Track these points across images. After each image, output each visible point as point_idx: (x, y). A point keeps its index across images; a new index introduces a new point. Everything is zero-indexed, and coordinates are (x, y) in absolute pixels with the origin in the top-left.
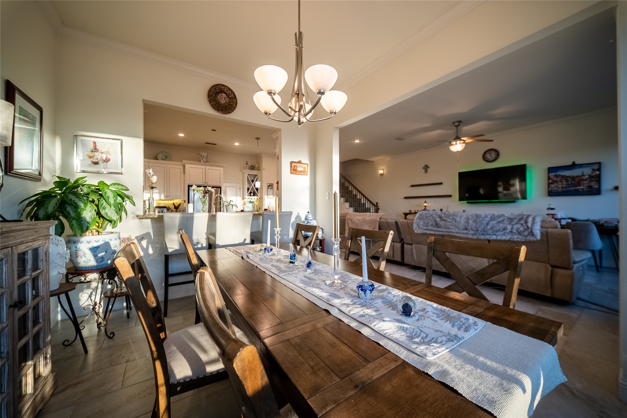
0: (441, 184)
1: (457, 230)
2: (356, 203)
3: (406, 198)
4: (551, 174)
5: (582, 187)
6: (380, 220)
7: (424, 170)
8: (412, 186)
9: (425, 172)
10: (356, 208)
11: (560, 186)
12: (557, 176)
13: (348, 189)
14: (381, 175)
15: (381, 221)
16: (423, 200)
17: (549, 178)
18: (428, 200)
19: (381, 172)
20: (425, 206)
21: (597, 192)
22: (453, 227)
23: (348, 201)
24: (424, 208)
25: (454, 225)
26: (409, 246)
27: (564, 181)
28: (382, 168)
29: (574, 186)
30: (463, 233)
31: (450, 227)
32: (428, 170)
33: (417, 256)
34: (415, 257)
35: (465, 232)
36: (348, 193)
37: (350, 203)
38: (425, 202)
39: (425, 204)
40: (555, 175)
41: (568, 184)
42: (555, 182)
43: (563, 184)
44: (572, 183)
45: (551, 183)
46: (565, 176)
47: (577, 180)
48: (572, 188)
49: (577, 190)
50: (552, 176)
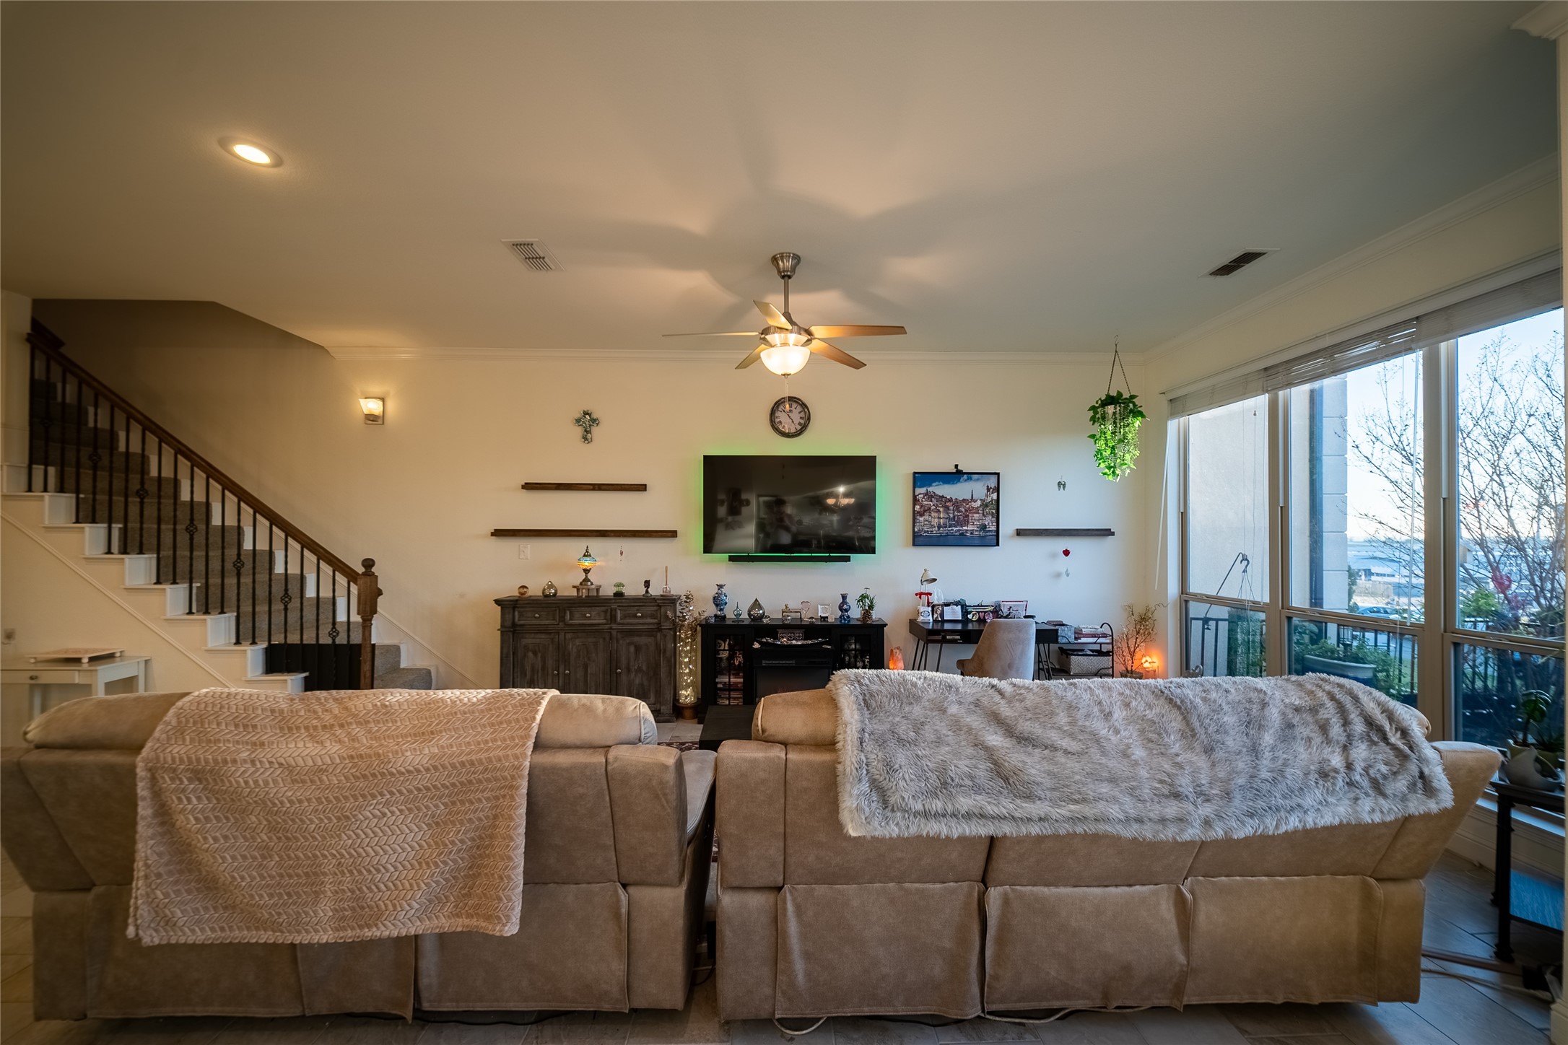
0: (642, 488)
1: (1131, 807)
2: (215, 554)
3: (498, 533)
4: (918, 491)
5: (970, 528)
6: (546, 759)
7: (579, 431)
8: (528, 487)
9: (585, 438)
10: (215, 580)
11: (933, 521)
12: (929, 496)
13: (144, 470)
14: (371, 418)
15: (554, 770)
16: (580, 545)
17: (915, 501)
18: (595, 545)
19: (373, 407)
20: (587, 571)
21: (992, 539)
22: (1105, 789)
23: (151, 540)
25: (1105, 774)
26: (757, 901)
27: (941, 509)
28: (377, 389)
29: (959, 523)
30: (1163, 821)
31: (1091, 789)
32: (595, 430)
33: (807, 956)
34: (799, 966)
35: (1172, 809)
36: (142, 493)
37: (167, 553)
38: (587, 555)
39: (587, 563)
40: (926, 494)
41: (949, 518)
42: (925, 511)
43: (939, 518)
44: (954, 517)
45: (918, 512)
46: (943, 497)
47: (963, 510)
48: (955, 529)
49: (962, 534)
50: (922, 496)
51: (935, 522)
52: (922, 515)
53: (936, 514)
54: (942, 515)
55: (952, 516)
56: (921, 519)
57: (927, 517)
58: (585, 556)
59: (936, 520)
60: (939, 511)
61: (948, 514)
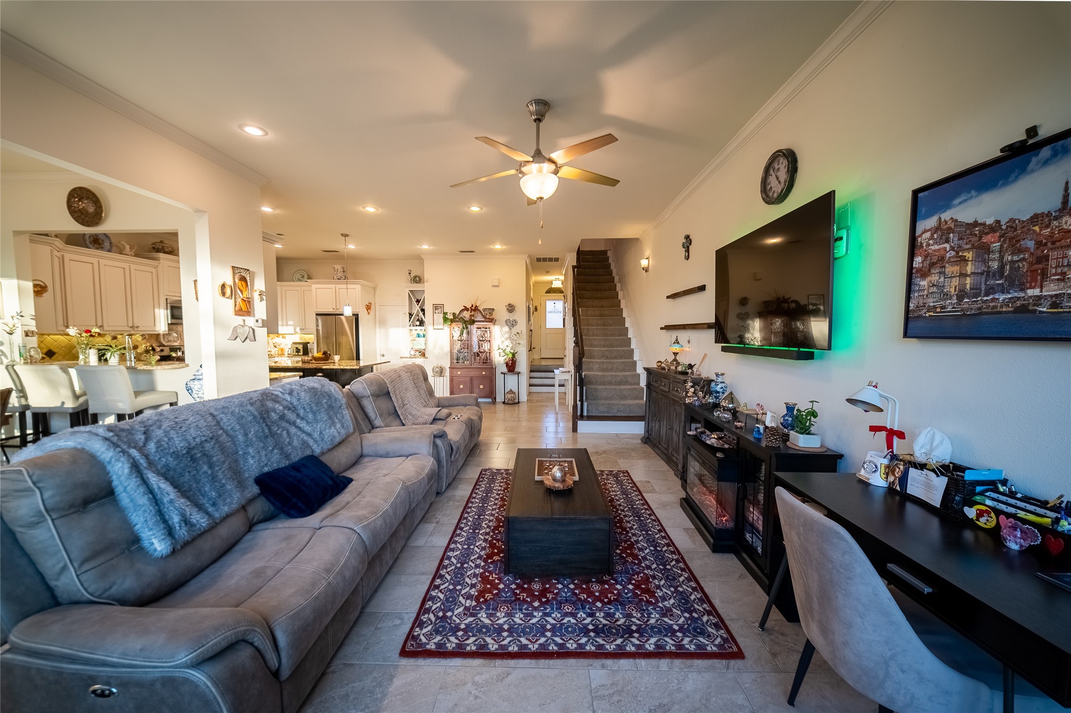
0: (704, 288)
5: (1051, 289)
12: (945, 231)
17: (914, 247)
20: (675, 354)
24: (673, 357)
27: (970, 255)
29: (1016, 281)
38: (676, 343)
39: (676, 348)
40: (937, 229)
41: (988, 274)
42: (932, 265)
43: (963, 275)
44: (1002, 268)
45: (919, 270)
46: (976, 224)
47: (1030, 244)
48: (1002, 297)
49: (1023, 309)
50: (928, 235)
51: (952, 287)
52: (924, 275)
53: (956, 269)
54: (969, 269)
55: (995, 265)
56: (924, 283)
57: (934, 278)
58: (674, 343)
59: (955, 282)
60: (964, 260)
61: (985, 262)
